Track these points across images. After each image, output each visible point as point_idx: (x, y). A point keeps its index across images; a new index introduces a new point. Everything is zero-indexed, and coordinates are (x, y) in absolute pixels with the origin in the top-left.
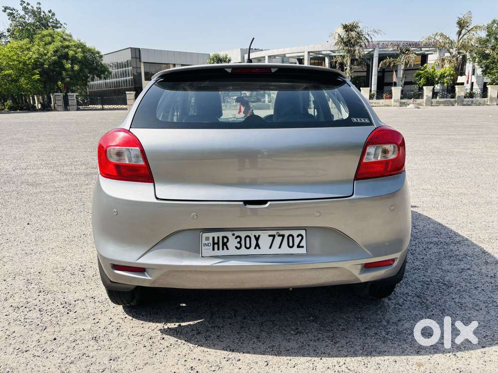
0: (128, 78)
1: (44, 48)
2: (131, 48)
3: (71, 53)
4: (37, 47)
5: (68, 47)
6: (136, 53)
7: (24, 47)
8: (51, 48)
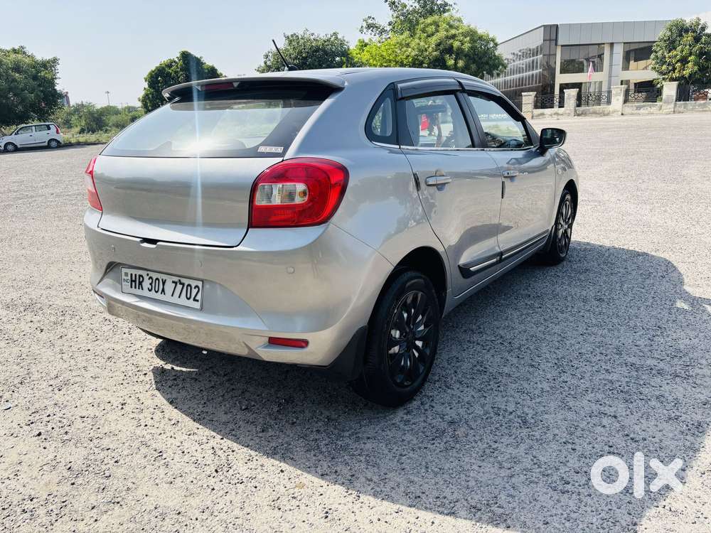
0: (535, 72)
1: (425, 42)
2: (544, 26)
3: (456, 44)
4: (417, 41)
5: (454, 37)
6: (552, 32)
7: (403, 42)
8: (433, 40)
